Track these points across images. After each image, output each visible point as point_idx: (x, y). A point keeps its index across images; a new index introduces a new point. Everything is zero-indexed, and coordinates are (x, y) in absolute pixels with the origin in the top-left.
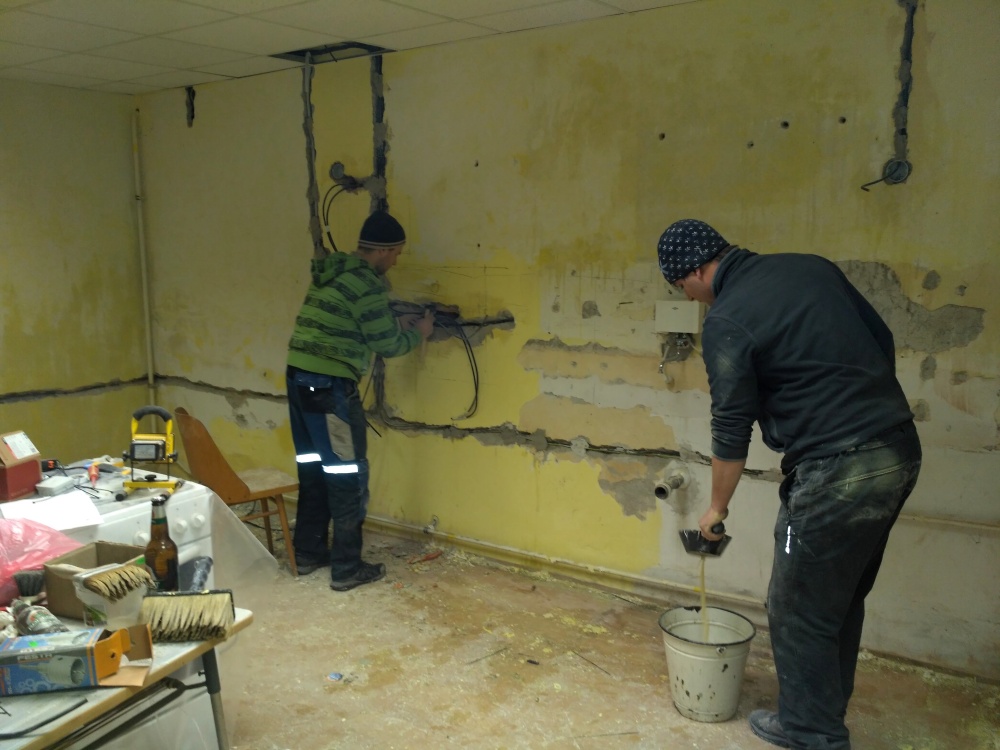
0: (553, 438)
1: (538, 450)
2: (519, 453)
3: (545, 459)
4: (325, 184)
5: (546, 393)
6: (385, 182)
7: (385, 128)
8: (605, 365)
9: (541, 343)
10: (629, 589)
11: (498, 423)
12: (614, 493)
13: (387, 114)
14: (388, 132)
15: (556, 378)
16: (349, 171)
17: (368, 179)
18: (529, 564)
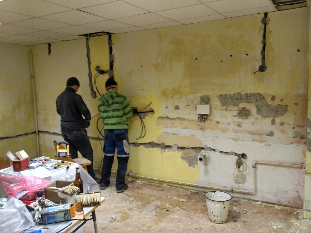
0: (167, 145)
1: (162, 149)
2: (157, 150)
3: (164, 151)
4: (94, 72)
5: (164, 132)
6: (113, 72)
7: (113, 56)
8: (182, 124)
9: (163, 117)
10: (191, 188)
11: (150, 141)
12: (186, 160)
13: (113, 52)
14: (114, 57)
15: (167, 128)
16: (101, 68)
17: (108, 71)
18: (160, 183)
